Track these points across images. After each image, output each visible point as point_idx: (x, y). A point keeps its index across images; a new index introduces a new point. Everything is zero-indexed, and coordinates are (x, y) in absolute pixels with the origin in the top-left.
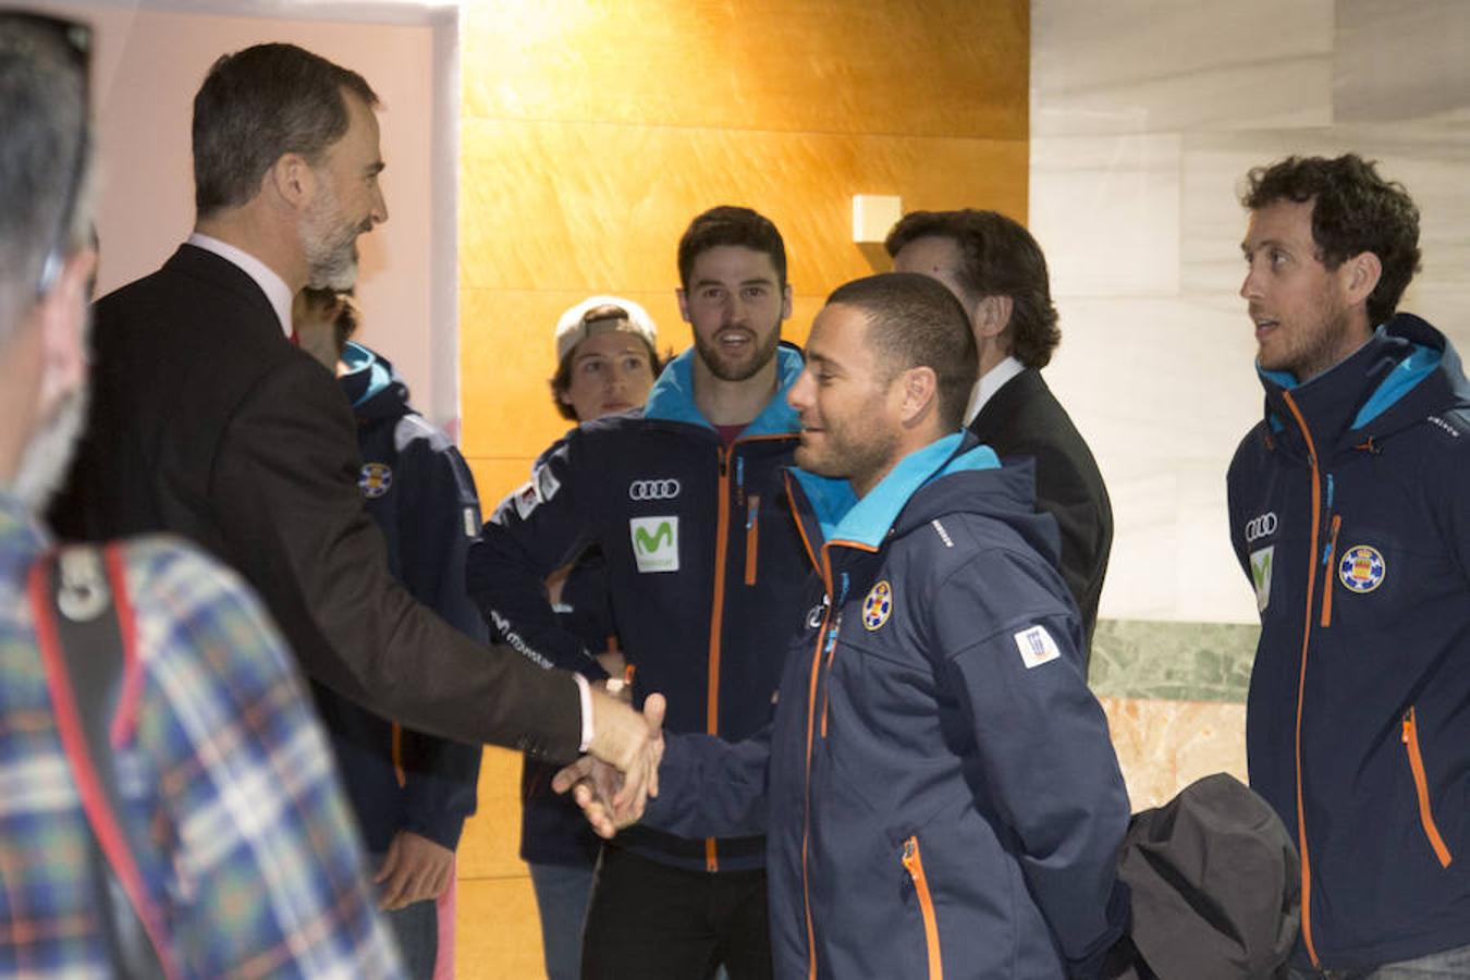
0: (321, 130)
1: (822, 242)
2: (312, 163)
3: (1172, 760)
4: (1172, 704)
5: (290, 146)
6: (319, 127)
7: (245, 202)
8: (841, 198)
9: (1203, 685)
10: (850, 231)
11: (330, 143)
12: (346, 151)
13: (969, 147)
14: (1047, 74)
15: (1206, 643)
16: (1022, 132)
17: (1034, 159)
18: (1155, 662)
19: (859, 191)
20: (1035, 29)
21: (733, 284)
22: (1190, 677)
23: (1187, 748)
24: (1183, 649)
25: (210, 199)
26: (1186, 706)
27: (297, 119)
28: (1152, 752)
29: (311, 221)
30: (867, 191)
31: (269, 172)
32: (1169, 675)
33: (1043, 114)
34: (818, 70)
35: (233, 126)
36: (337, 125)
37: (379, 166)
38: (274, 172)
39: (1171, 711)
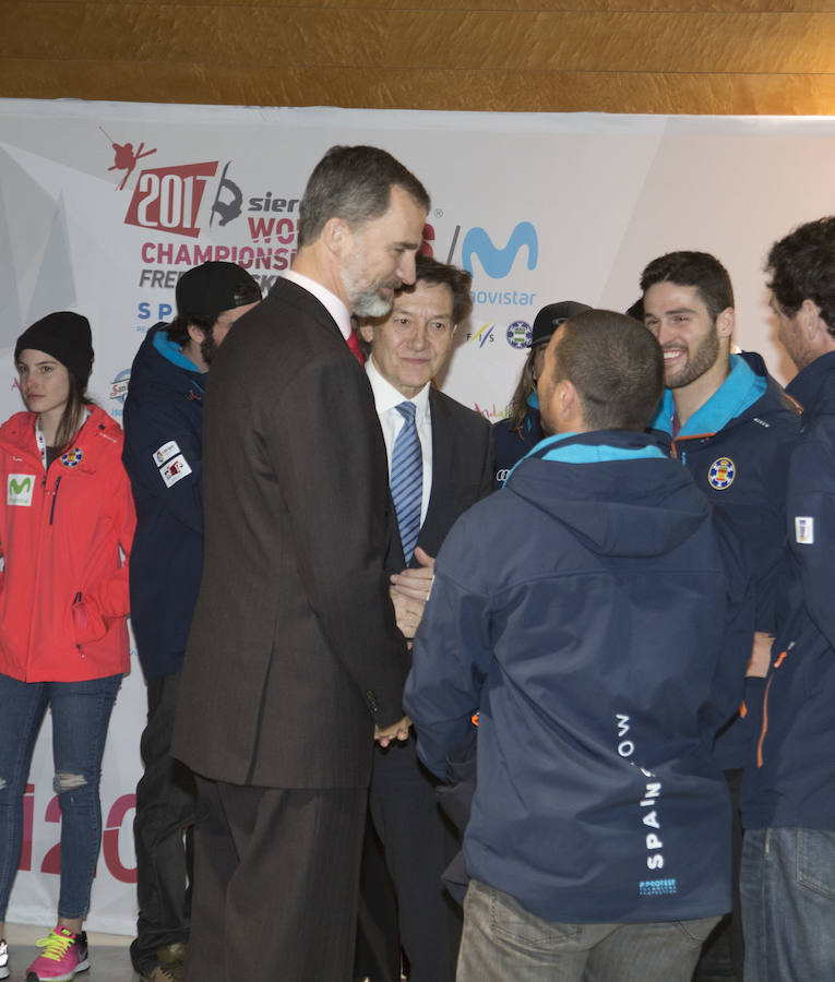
0: (366, 209)
2: (353, 229)
5: (340, 214)
6: (365, 205)
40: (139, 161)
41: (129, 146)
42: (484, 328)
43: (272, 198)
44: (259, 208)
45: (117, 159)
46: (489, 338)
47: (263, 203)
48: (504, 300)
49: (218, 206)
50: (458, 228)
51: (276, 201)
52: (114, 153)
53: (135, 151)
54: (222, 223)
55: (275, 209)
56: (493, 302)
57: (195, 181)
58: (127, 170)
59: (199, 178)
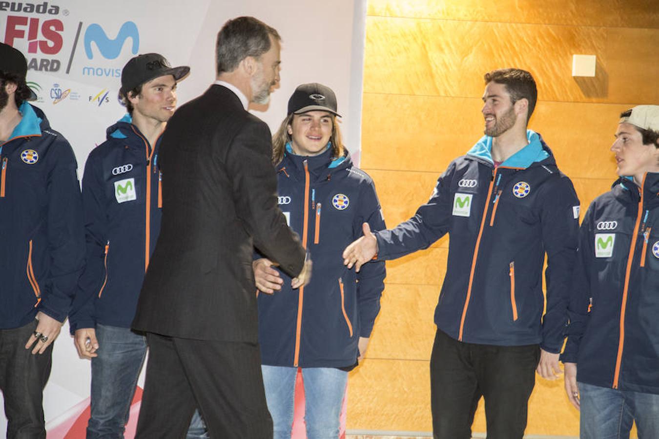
0: (261, 48)
1: (557, 77)
2: (257, 60)
5: (249, 54)
6: (260, 47)
7: (232, 71)
8: (567, 56)
10: (571, 71)
11: (263, 53)
12: (268, 56)
19: (577, 53)
25: (221, 68)
27: (253, 43)
29: (254, 80)
30: (581, 53)
31: (242, 62)
35: (231, 45)
36: (267, 47)
37: (279, 62)
38: (244, 62)
42: (101, 93)
46: (105, 100)
48: (115, 74)
50: (81, 24)
56: (107, 75)
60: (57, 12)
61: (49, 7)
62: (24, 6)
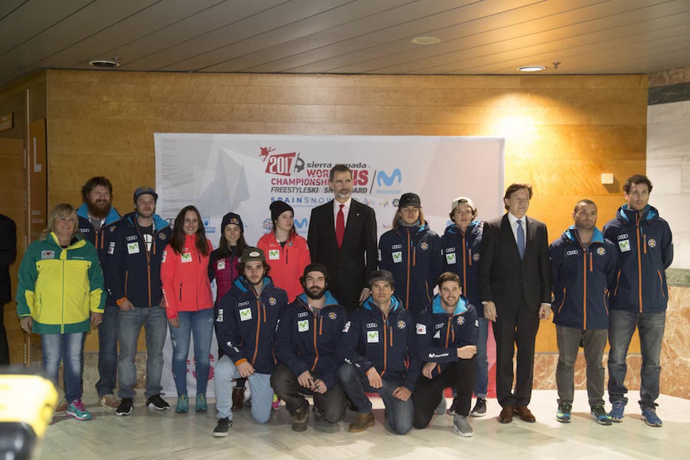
1: (594, 184)
3: (679, 300)
4: (679, 288)
8: (599, 174)
9: (686, 283)
10: (601, 181)
13: (631, 162)
14: (650, 145)
15: (687, 274)
16: (644, 158)
17: (647, 165)
18: (674, 278)
19: (604, 173)
20: (648, 135)
21: (451, 289)
22: (683, 282)
23: (682, 298)
24: (681, 275)
26: (682, 288)
28: (674, 299)
30: (606, 173)
32: (678, 281)
33: (650, 155)
34: (593, 147)
39: (679, 289)
40: (269, 153)
41: (266, 148)
42: (385, 201)
43: (314, 164)
44: (310, 166)
45: (262, 152)
47: (311, 165)
48: (391, 193)
49: (297, 166)
50: (376, 171)
51: (316, 165)
52: (261, 150)
53: (268, 150)
54: (298, 172)
55: (316, 167)
57: (289, 159)
58: (265, 156)
59: (290, 158)
60: (365, 167)
61: (362, 165)
62: (351, 165)
